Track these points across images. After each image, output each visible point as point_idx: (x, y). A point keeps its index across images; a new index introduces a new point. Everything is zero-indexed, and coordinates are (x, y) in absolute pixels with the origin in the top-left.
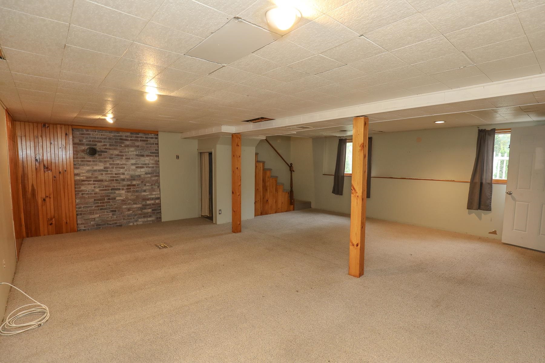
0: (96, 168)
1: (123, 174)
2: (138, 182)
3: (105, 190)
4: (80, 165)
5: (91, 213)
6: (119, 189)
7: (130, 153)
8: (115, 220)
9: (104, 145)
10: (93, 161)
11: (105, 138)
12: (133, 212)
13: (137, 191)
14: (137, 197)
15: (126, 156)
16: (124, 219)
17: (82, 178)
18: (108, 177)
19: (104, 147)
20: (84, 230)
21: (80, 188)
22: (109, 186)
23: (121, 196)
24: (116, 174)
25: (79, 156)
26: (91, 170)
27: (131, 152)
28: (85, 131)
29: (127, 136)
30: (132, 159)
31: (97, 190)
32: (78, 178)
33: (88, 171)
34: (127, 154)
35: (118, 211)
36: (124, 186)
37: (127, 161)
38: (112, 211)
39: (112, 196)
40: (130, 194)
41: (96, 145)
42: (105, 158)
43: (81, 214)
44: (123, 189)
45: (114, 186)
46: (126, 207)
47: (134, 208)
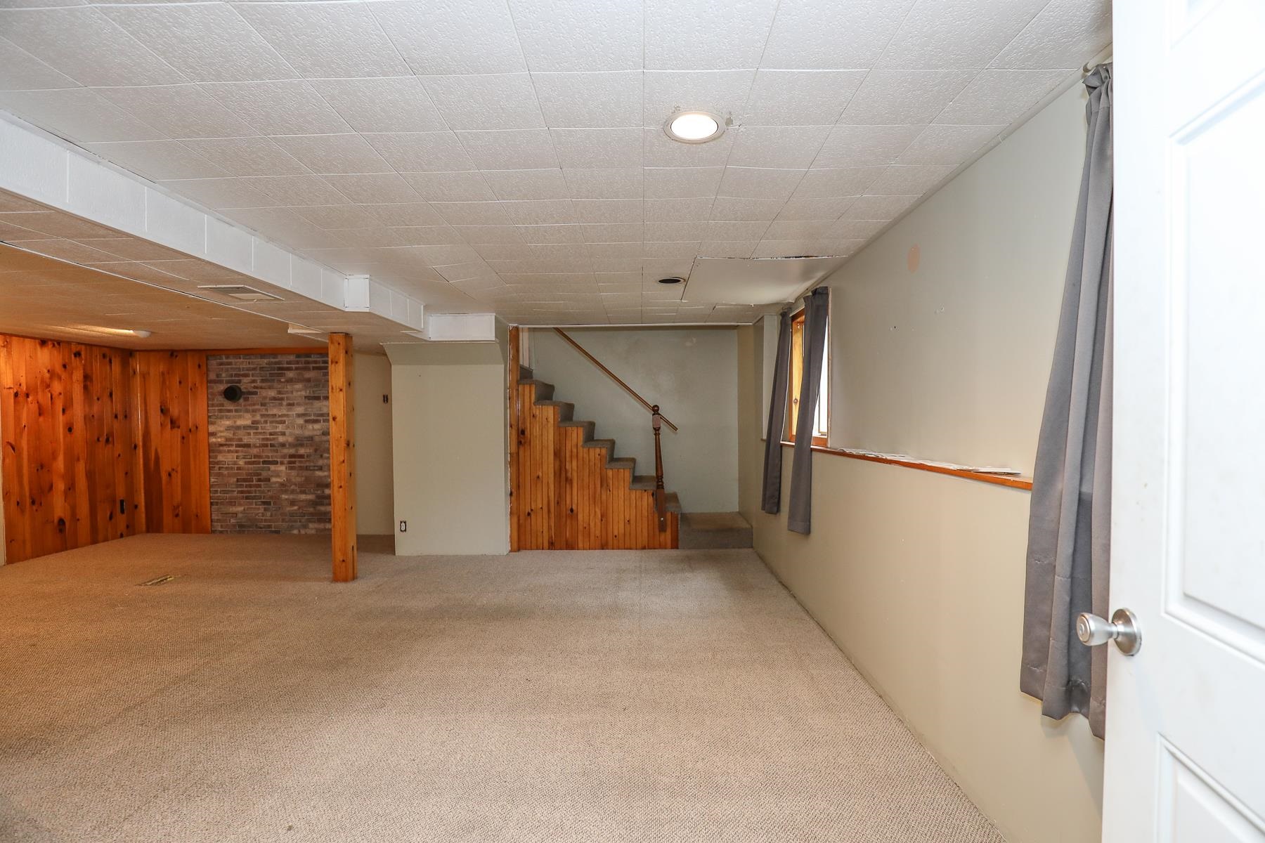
0: (240, 422)
1: (283, 434)
2: (308, 451)
3: (253, 463)
4: (217, 418)
5: (232, 503)
6: (276, 463)
7: (294, 393)
8: (270, 521)
9: (254, 381)
10: (236, 411)
11: (254, 369)
12: (299, 509)
13: (307, 468)
14: (307, 479)
15: (288, 398)
16: (283, 520)
17: (219, 440)
18: (259, 439)
19: (253, 385)
20: (221, 532)
21: (216, 457)
22: (259, 457)
23: (278, 476)
24: (271, 434)
25: (215, 402)
26: (232, 427)
27: (297, 391)
28: (224, 357)
29: (289, 363)
30: (299, 404)
31: (241, 462)
32: (213, 440)
33: (228, 428)
34: (290, 395)
35: (275, 503)
36: (284, 456)
37: (288, 410)
38: (264, 503)
39: (264, 474)
40: (294, 473)
41: (239, 382)
42: (254, 405)
43: (217, 503)
44: (282, 463)
45: (268, 457)
46: (286, 497)
47: (302, 501)
